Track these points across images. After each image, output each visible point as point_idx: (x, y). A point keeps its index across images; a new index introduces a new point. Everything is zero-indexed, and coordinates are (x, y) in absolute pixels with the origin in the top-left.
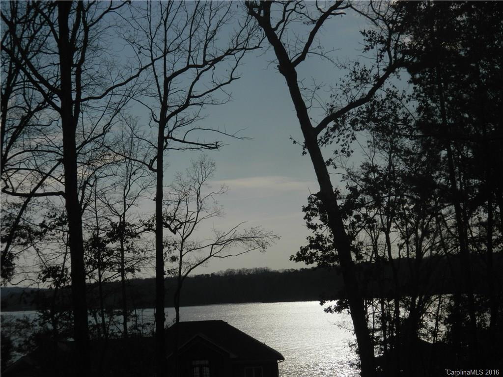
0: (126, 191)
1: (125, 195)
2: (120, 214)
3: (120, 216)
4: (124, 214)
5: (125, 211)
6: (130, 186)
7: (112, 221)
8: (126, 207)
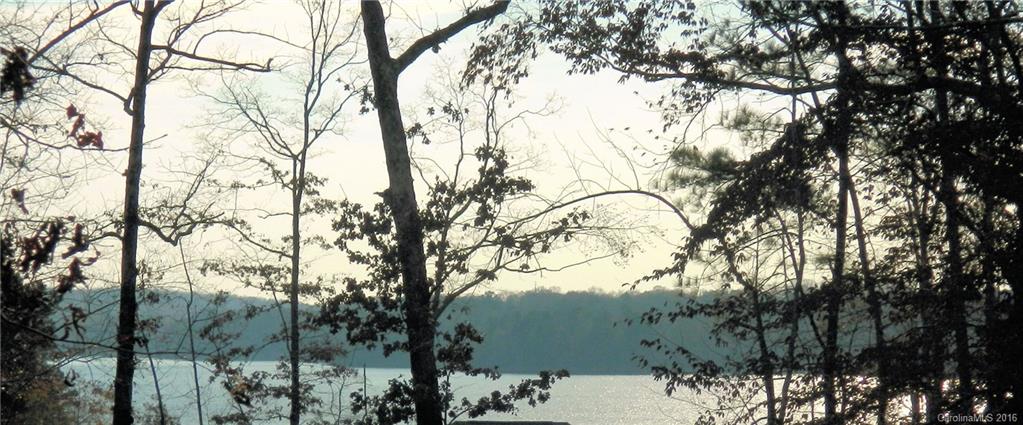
0: (312, 97)
1: (308, 107)
2: (296, 153)
3: (295, 158)
4: (304, 152)
5: (307, 145)
6: (320, 85)
7: (276, 168)
8: (310, 135)
